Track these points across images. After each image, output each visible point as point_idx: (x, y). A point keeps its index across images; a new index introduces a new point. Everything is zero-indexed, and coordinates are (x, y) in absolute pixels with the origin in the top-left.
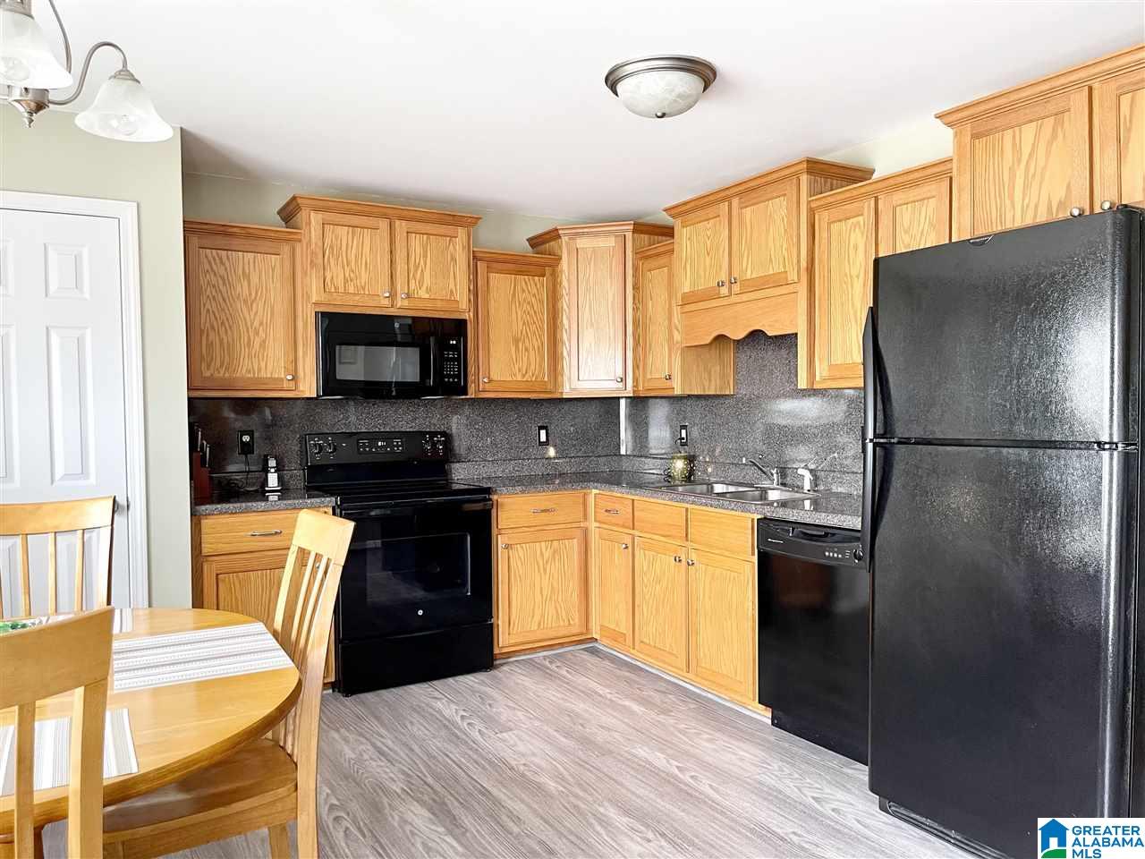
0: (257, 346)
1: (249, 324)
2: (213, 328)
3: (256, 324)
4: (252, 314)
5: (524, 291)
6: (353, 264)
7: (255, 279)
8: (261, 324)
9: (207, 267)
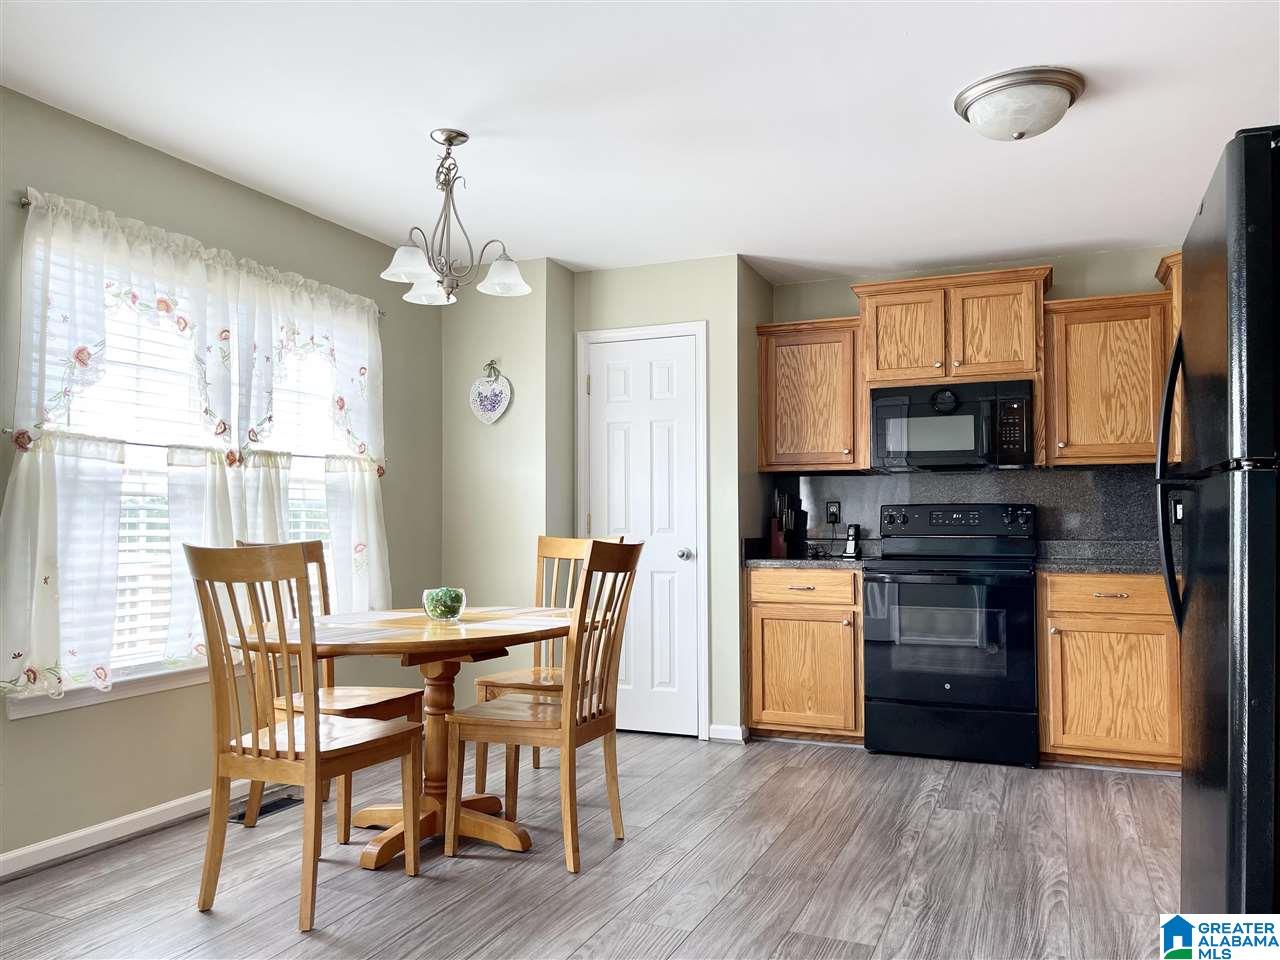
0: (821, 426)
1: (815, 407)
2: (786, 412)
3: (821, 405)
4: (818, 397)
5: (1118, 338)
6: (907, 339)
7: (820, 367)
8: (825, 405)
9: (782, 361)
